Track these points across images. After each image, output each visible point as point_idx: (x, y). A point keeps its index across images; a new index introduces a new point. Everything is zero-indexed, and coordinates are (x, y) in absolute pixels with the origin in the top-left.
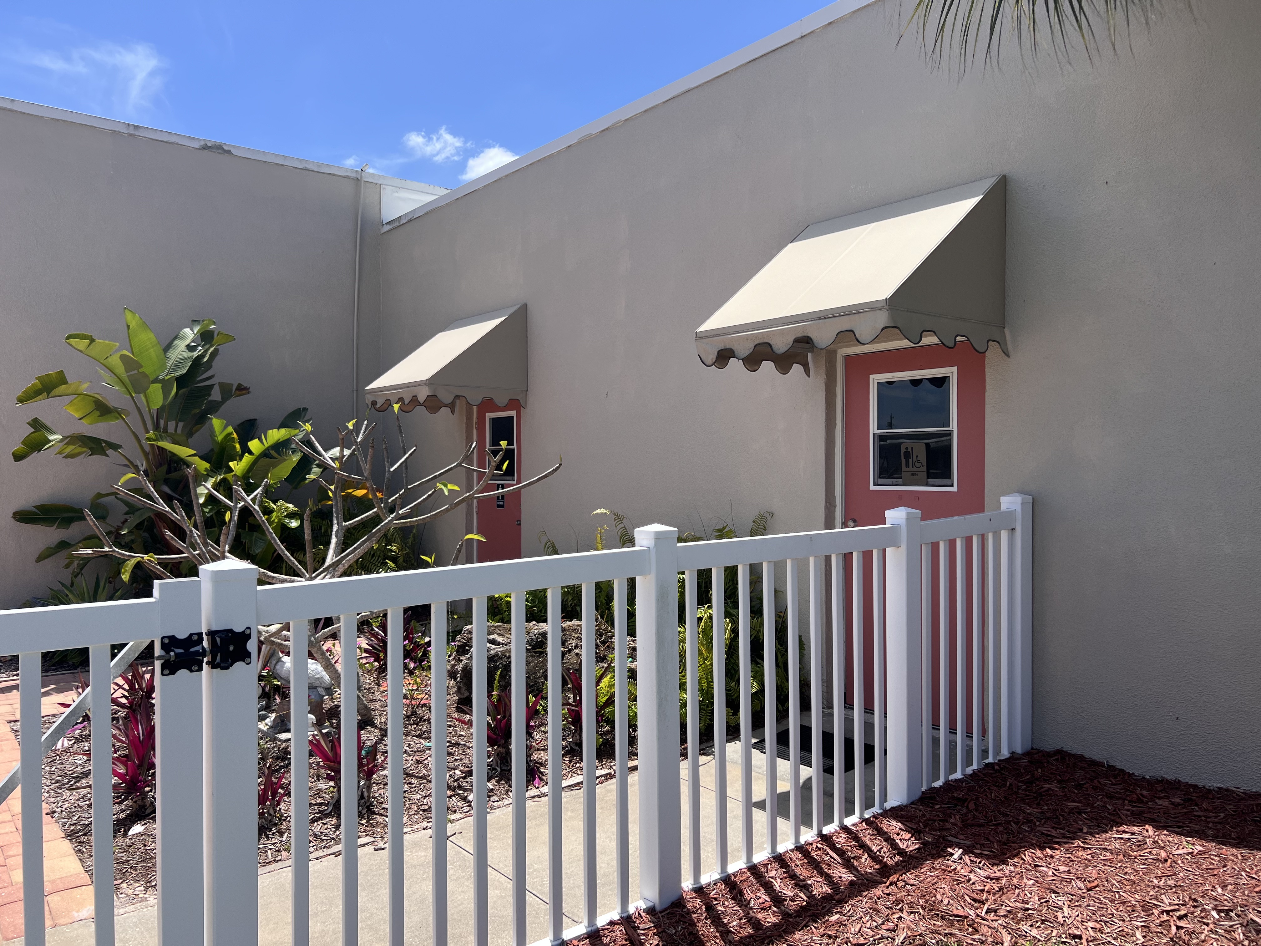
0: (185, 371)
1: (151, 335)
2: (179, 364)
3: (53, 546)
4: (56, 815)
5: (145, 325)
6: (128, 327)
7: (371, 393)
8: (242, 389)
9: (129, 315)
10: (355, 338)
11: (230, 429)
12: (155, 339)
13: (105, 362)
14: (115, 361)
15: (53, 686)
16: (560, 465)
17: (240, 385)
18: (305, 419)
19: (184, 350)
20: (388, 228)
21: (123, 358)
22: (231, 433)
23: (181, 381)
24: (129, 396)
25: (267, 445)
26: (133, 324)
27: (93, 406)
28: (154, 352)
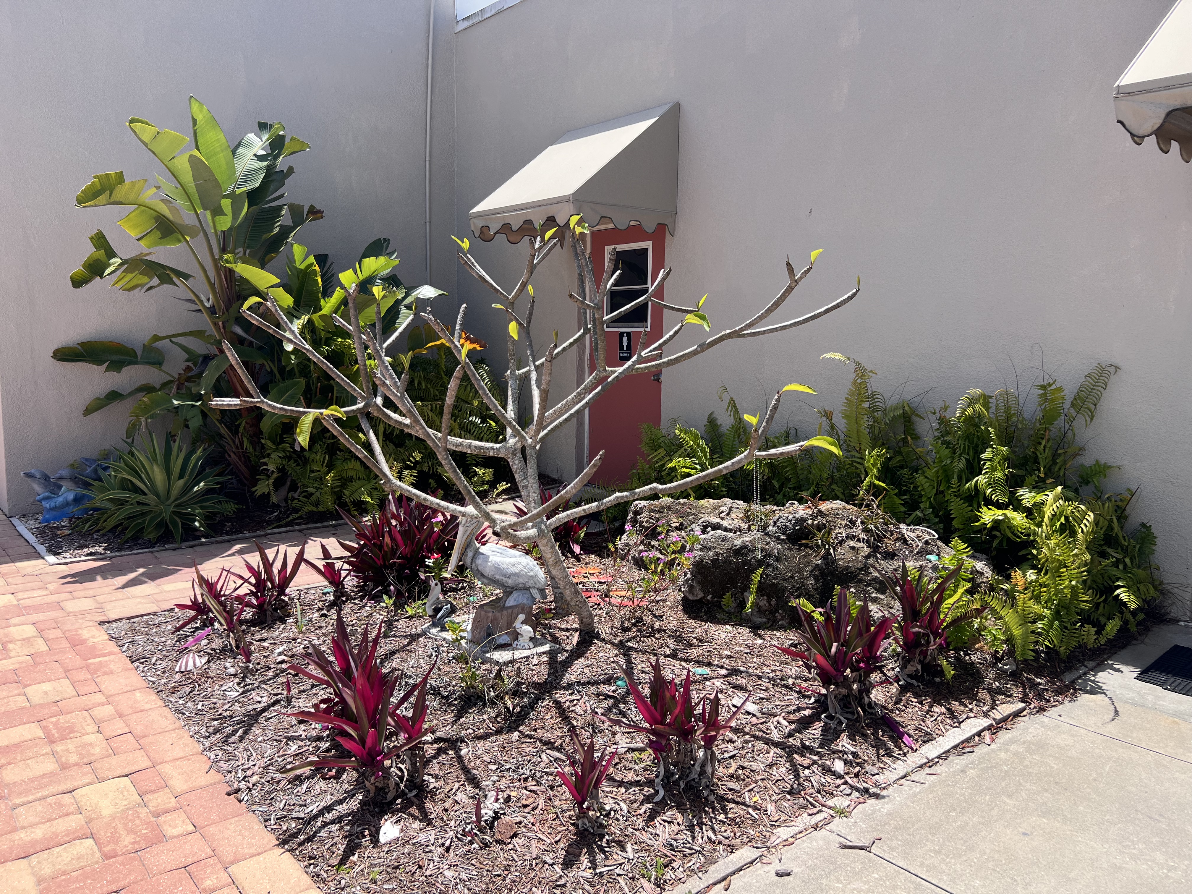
0: (257, 185)
1: (221, 136)
2: (250, 175)
3: (103, 397)
4: (243, 795)
5: (214, 121)
6: (195, 122)
7: (479, 216)
8: (315, 213)
9: (195, 107)
10: (427, 159)
11: (312, 259)
12: (225, 140)
13: (170, 164)
14: (182, 164)
15: (141, 570)
16: (858, 291)
17: (312, 208)
18: (388, 251)
19: (252, 160)
20: (466, 24)
21: (193, 160)
22: (311, 265)
23: (254, 196)
24: (192, 213)
25: (361, 278)
26: (199, 118)
27: (152, 225)
28: (223, 157)
